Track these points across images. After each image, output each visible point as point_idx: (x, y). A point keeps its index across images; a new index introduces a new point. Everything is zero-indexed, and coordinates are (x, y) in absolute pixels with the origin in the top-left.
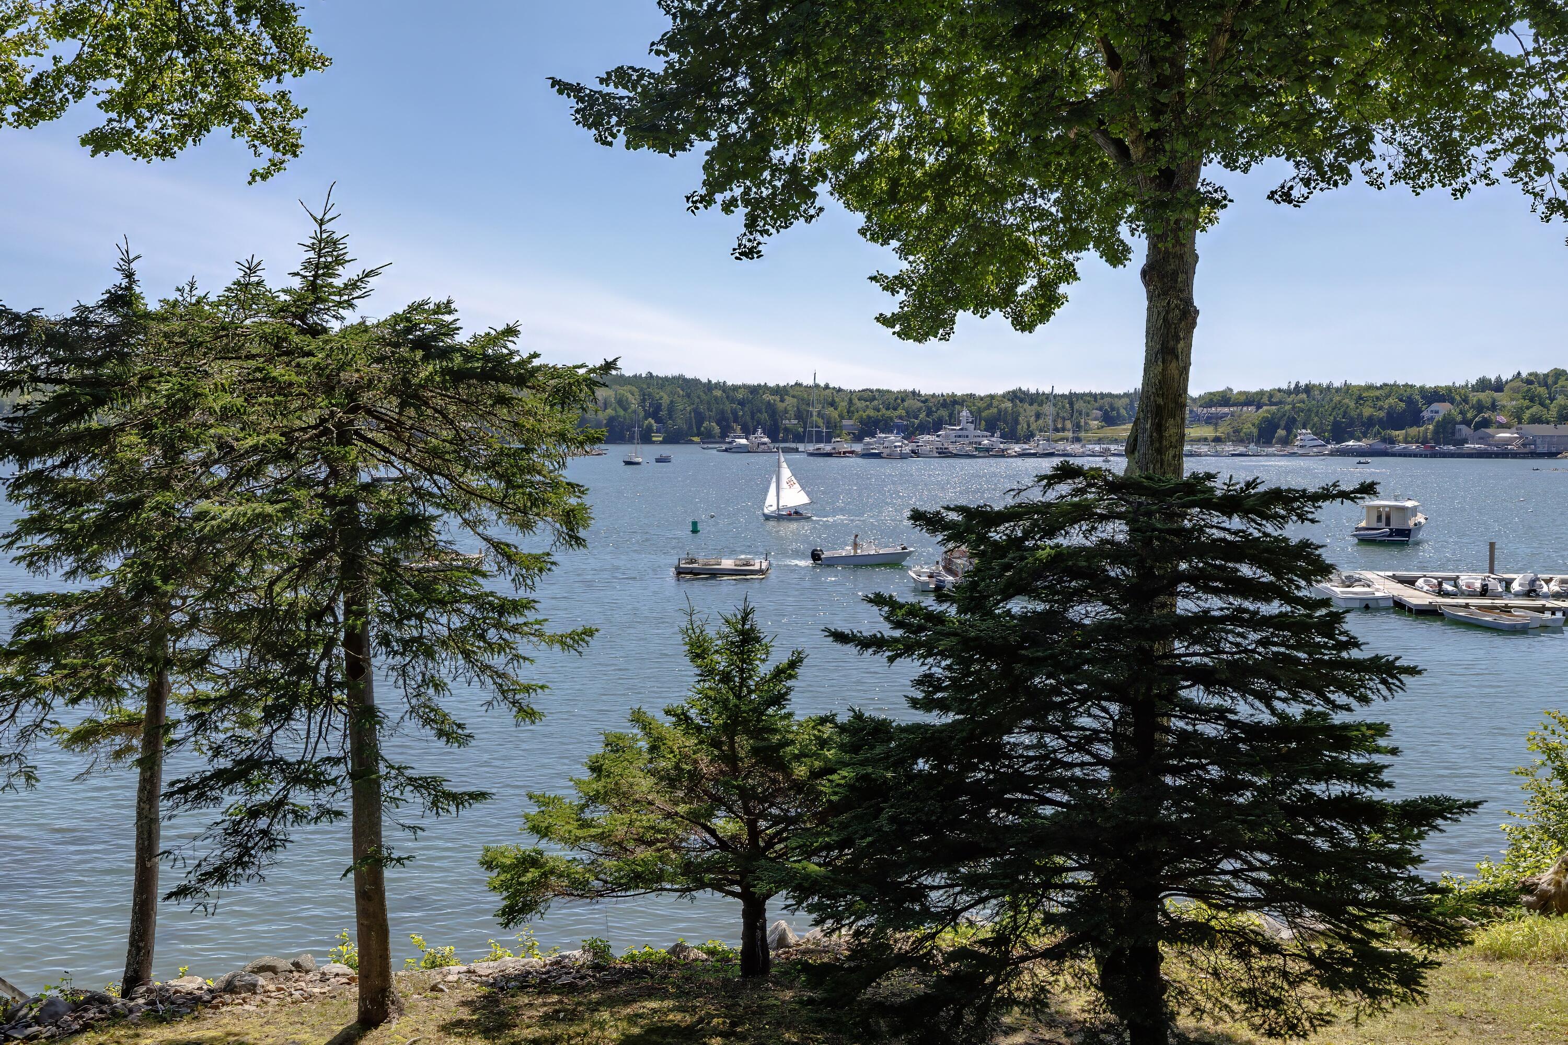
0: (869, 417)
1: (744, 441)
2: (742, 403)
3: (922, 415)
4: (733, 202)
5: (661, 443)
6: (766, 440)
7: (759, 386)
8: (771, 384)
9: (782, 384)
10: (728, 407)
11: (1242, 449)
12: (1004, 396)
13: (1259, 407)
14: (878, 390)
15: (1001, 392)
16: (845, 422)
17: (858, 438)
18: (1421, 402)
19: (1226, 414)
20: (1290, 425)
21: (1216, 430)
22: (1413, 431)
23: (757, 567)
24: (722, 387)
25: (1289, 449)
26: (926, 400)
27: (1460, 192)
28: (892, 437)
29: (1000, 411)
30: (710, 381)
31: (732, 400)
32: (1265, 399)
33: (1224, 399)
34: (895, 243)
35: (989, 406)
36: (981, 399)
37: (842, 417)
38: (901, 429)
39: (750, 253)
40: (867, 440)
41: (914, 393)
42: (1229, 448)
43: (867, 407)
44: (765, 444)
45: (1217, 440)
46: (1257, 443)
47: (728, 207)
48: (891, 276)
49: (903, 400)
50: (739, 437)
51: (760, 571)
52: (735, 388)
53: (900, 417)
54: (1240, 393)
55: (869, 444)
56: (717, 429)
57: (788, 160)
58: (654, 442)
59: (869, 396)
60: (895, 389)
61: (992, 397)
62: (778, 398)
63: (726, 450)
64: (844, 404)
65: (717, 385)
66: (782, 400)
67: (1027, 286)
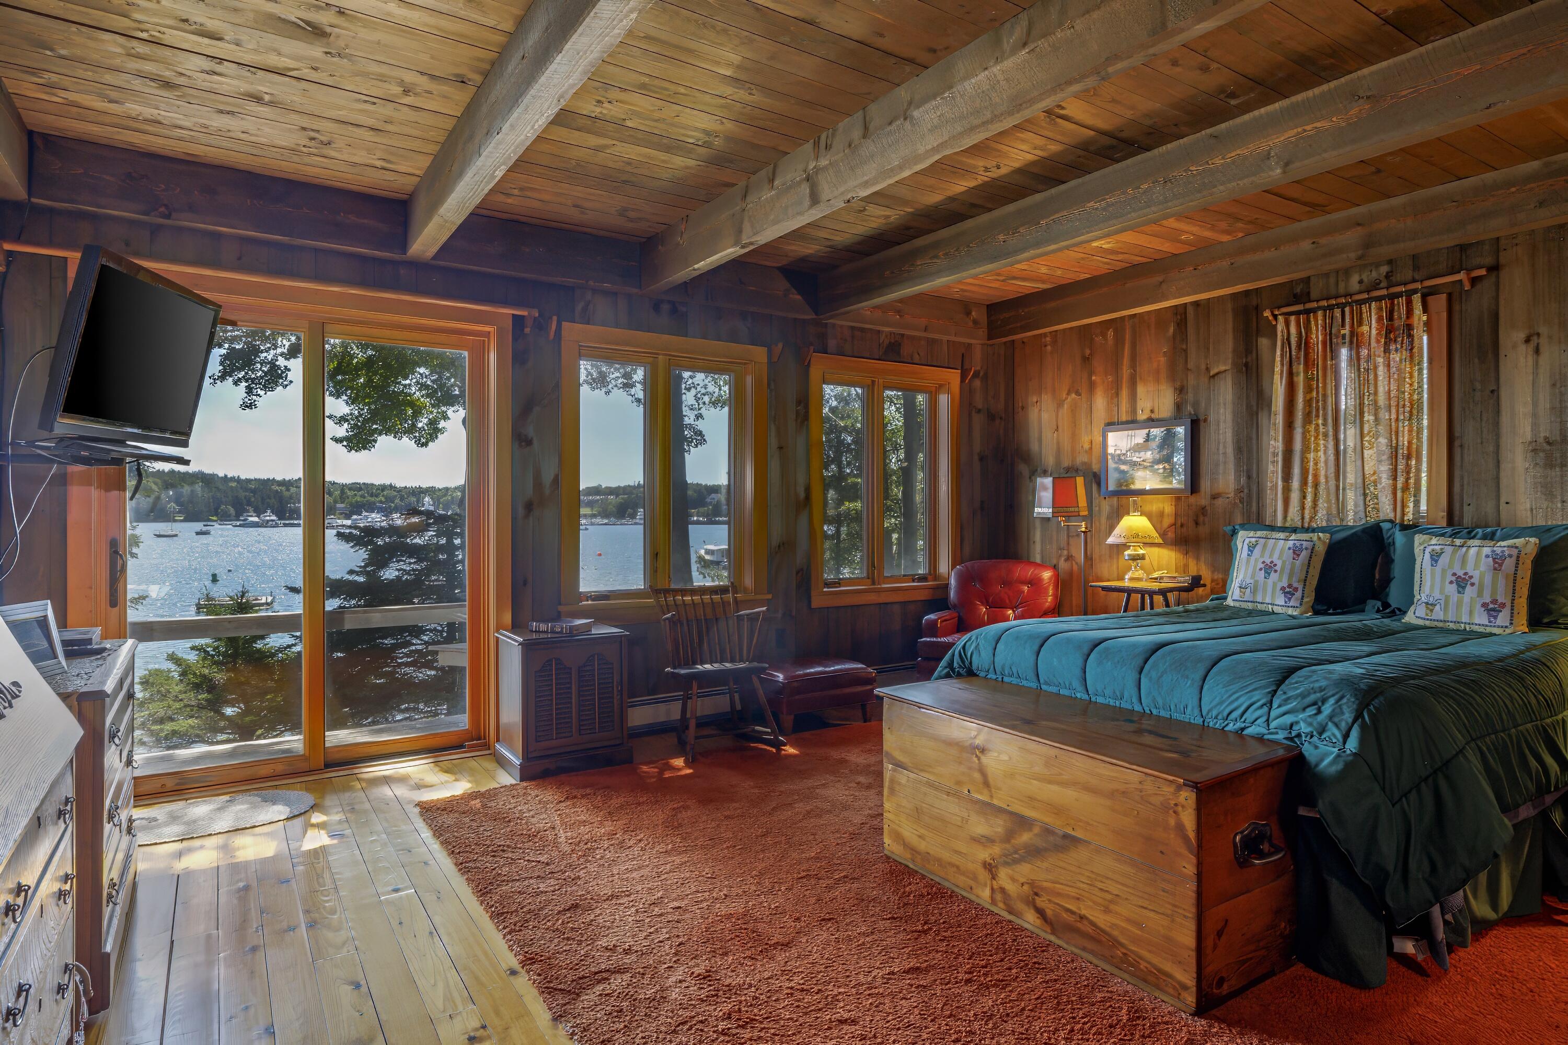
0: (357, 502)
1: (256, 519)
2: (254, 491)
3: (397, 501)
4: (239, 380)
5: (181, 521)
6: (274, 518)
7: (268, 479)
8: (279, 478)
9: (287, 479)
10: (242, 494)
11: (606, 521)
12: (456, 488)
13: (617, 496)
14: (364, 484)
15: (453, 486)
16: (338, 505)
17: (348, 517)
18: (705, 493)
19: (598, 500)
20: (635, 507)
21: (592, 510)
22: (702, 510)
23: (264, 601)
24: (238, 480)
25: (634, 521)
26: (399, 490)
27: (607, 393)
28: (373, 515)
29: (453, 498)
30: (226, 476)
31: (246, 490)
32: (621, 491)
33: (596, 491)
34: (345, 397)
35: (445, 495)
36: (440, 490)
37: (335, 502)
38: (380, 510)
39: (250, 406)
40: (355, 517)
41: (391, 485)
42: (598, 520)
43: (355, 495)
44: (273, 521)
45: (594, 516)
46: (615, 517)
47: (236, 383)
48: (338, 416)
49: (383, 490)
50: (251, 516)
51: (267, 604)
52: (248, 481)
53: (381, 502)
54: (606, 488)
55: (356, 520)
56: (232, 511)
57: (270, 358)
58: (175, 521)
59: (356, 487)
60: (377, 482)
61: (447, 489)
62: (284, 488)
63: (240, 526)
64: (337, 493)
65: (233, 479)
66: (288, 490)
67: (422, 423)
